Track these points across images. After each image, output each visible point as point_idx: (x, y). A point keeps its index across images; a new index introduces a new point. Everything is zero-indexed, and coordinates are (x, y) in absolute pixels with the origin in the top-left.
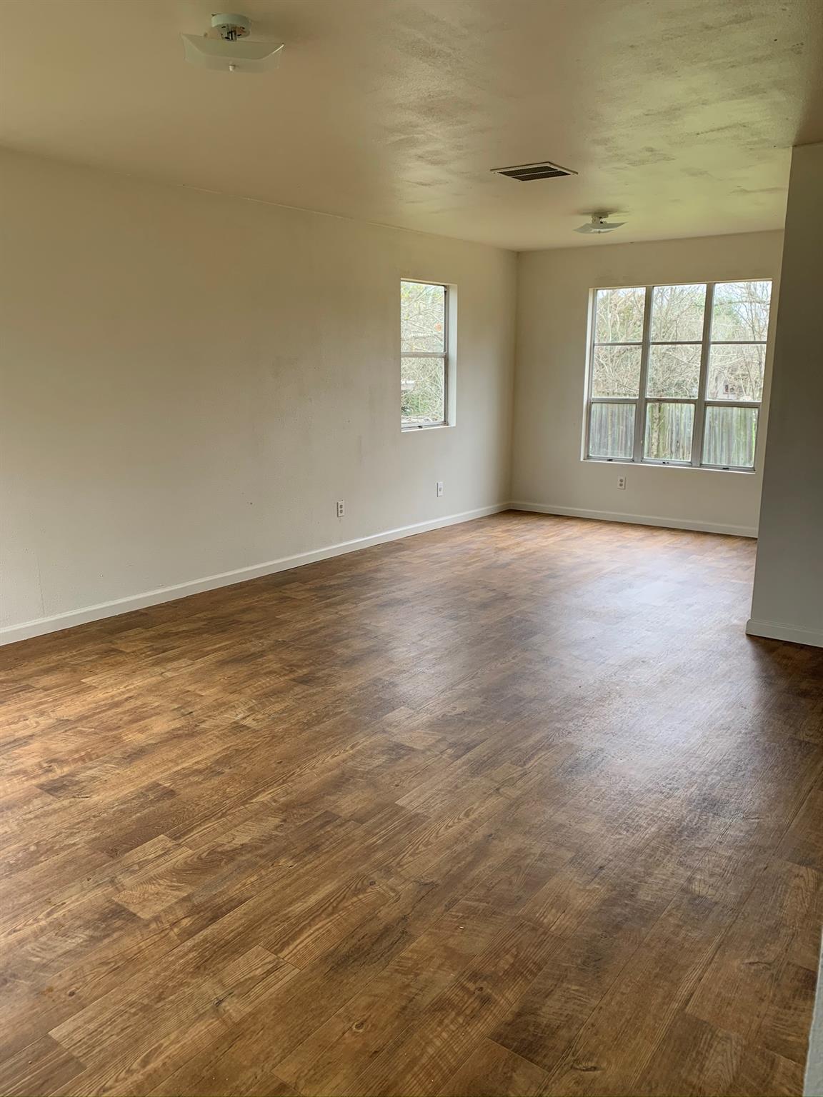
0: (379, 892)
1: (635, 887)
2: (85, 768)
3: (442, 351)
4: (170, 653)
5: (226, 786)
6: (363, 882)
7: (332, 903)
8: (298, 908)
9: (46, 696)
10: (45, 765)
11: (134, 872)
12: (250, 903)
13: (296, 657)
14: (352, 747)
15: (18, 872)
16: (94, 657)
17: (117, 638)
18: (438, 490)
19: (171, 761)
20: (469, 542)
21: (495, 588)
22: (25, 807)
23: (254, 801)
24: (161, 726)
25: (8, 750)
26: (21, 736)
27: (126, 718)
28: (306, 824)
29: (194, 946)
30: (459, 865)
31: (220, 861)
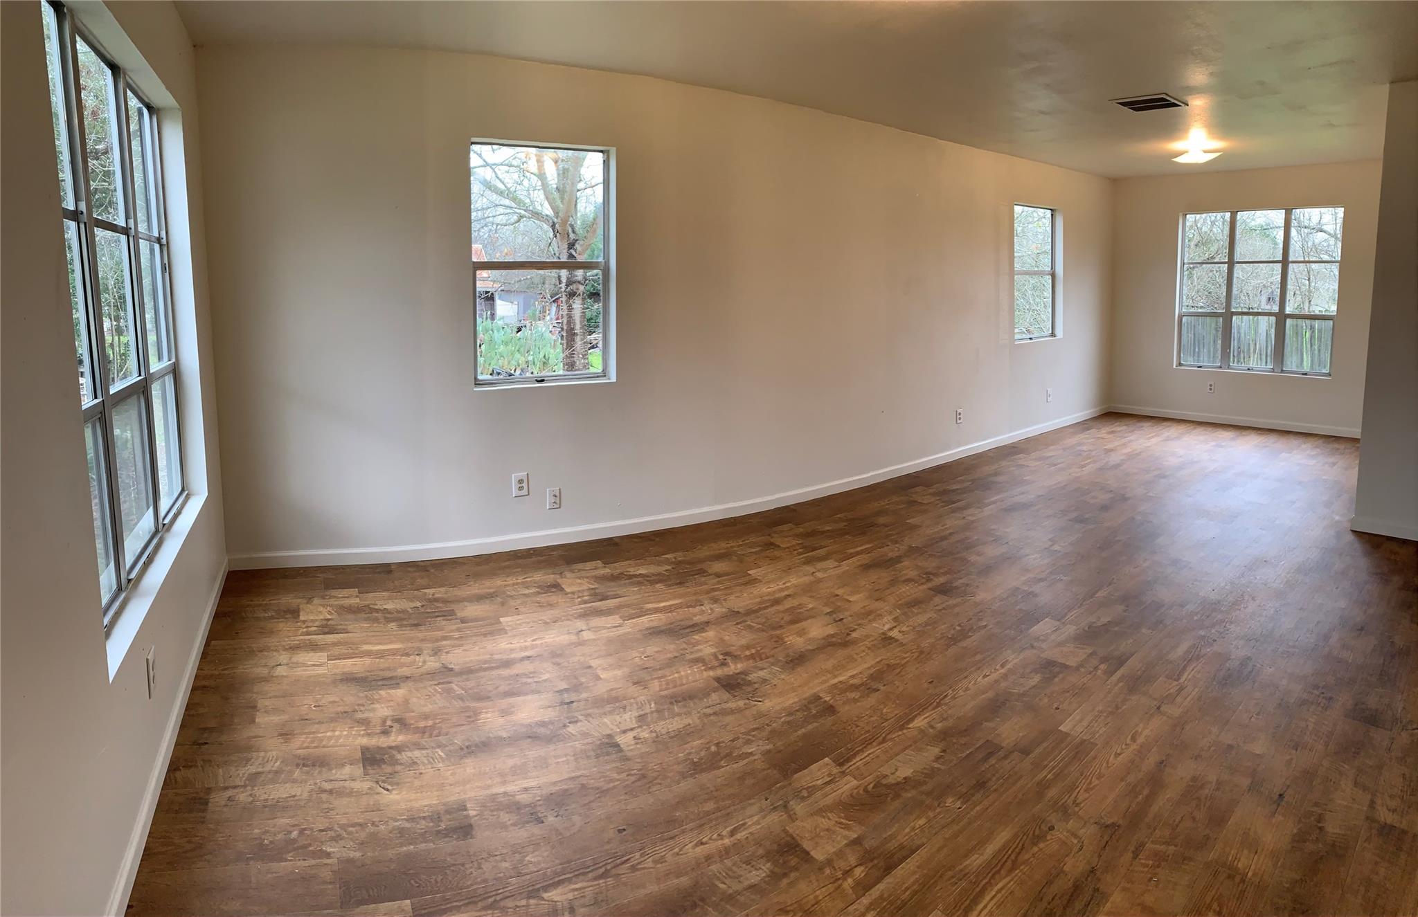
0: (1061, 839)
1: (1320, 819)
2: (755, 667)
3: (1050, 269)
4: (821, 552)
5: (882, 707)
6: (1040, 827)
7: (1010, 855)
8: (976, 861)
9: (719, 583)
10: (721, 657)
11: (803, 799)
12: (922, 853)
13: (930, 564)
14: (1002, 666)
15: (701, 773)
16: (757, 549)
17: (775, 532)
18: (1048, 396)
19: (828, 671)
20: (1080, 444)
21: (1111, 489)
22: (705, 700)
23: (910, 726)
24: (818, 630)
25: (687, 635)
26: (699, 621)
27: (787, 618)
28: (968, 756)
29: (871, 904)
30: (1138, 800)
31: (887, 795)
